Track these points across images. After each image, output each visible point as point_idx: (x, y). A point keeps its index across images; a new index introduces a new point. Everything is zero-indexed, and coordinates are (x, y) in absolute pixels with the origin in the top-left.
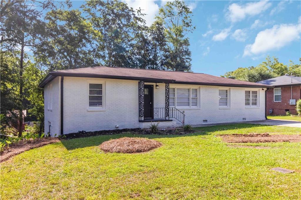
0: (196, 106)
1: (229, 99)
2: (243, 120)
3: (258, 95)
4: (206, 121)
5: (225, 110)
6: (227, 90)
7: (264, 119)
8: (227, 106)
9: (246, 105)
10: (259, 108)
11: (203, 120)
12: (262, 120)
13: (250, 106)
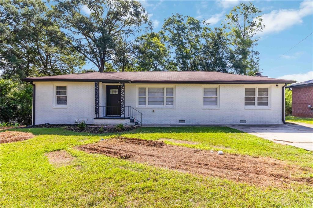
0: (173, 105)
1: (218, 98)
2: (241, 123)
3: (269, 92)
4: (184, 121)
5: (211, 110)
6: (216, 88)
7: (281, 122)
8: (216, 106)
9: (245, 105)
10: (270, 109)
11: (180, 121)
12: (276, 123)
13: (256, 107)
